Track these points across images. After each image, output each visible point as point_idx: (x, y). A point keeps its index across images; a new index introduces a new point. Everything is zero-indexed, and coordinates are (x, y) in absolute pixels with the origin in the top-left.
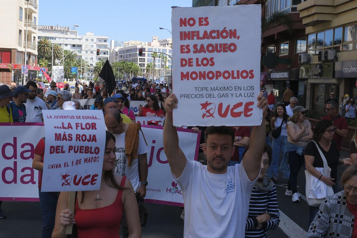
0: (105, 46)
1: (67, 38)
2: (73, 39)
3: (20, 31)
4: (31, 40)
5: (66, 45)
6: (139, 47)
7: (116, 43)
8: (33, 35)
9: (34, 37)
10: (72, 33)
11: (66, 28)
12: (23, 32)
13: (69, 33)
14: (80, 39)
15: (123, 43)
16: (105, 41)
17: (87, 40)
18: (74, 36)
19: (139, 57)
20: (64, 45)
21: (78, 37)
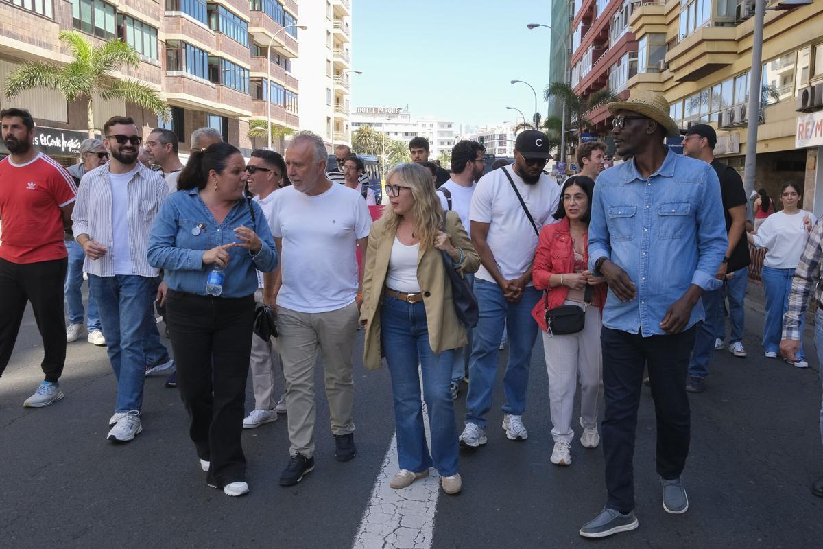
0: (450, 134)
1: (396, 124)
2: (406, 124)
3: (328, 119)
4: (342, 128)
5: (396, 133)
6: (498, 132)
7: (468, 127)
8: (345, 123)
9: (347, 126)
10: (404, 116)
11: (395, 109)
12: (332, 121)
13: (399, 117)
14: (414, 125)
15: (477, 127)
16: (449, 126)
17: (424, 125)
18: (406, 121)
19: (498, 147)
20: (393, 134)
21: (412, 122)
